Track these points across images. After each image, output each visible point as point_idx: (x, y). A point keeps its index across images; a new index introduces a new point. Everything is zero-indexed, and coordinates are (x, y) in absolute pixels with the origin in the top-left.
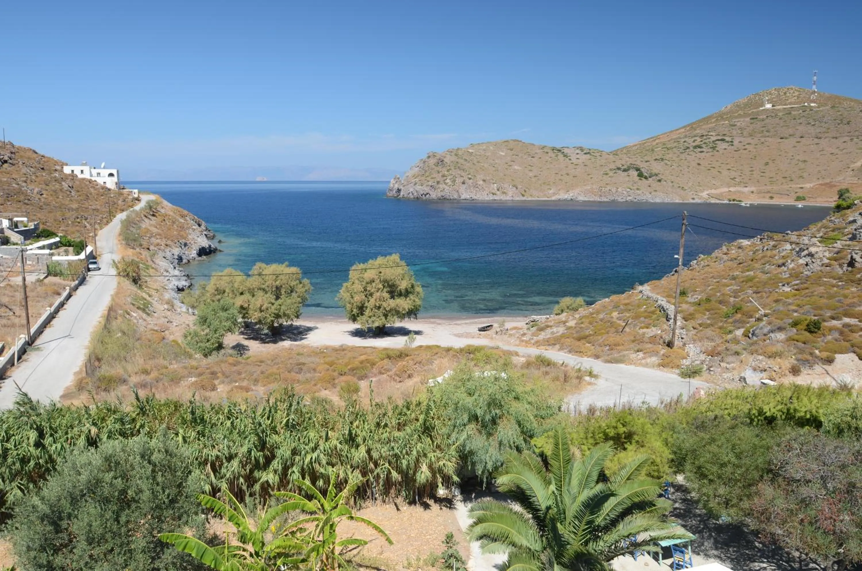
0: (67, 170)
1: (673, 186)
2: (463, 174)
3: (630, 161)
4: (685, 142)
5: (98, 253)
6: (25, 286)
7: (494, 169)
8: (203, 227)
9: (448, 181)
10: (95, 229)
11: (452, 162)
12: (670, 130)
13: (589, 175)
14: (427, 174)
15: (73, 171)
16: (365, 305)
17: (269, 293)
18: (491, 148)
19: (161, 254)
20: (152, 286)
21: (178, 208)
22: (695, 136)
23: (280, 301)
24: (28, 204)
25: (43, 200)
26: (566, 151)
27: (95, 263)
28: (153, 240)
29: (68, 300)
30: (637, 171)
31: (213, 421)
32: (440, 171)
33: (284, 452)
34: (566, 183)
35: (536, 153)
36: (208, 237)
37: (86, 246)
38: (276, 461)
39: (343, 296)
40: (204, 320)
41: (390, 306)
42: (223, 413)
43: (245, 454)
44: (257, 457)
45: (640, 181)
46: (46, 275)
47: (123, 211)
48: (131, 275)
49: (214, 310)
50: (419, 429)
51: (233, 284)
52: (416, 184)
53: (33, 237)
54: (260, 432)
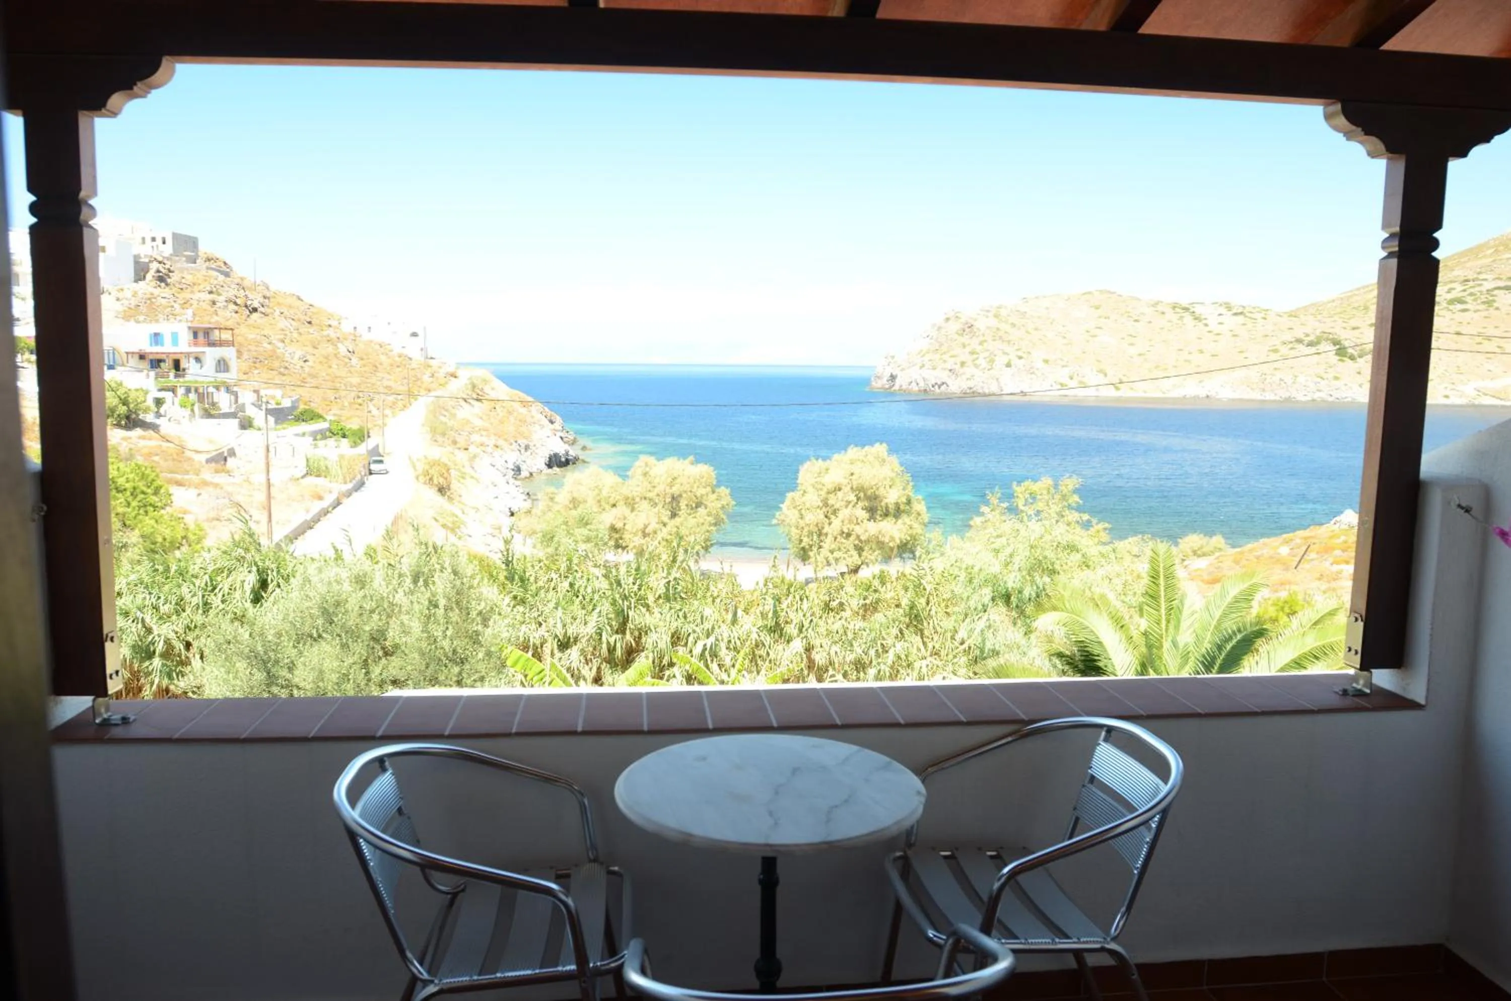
0: (347, 327)
2: (1008, 349)
3: (1323, 328)
5: (387, 451)
6: (269, 485)
7: (1065, 341)
8: (557, 426)
9: (980, 361)
10: (384, 416)
11: (988, 328)
13: (1241, 352)
14: (944, 349)
15: (355, 328)
16: (824, 531)
17: (660, 506)
18: (1060, 305)
19: (486, 459)
20: (469, 504)
21: (518, 393)
22: (1451, 282)
23: (677, 520)
24: (284, 375)
25: (307, 369)
26: (1198, 309)
27: (381, 462)
28: (476, 438)
29: (334, 508)
30: (1335, 344)
31: (540, 583)
32: (966, 343)
33: (657, 639)
34: (1199, 366)
35: (1142, 314)
36: (565, 439)
37: (369, 437)
38: (643, 654)
39: (786, 516)
40: (549, 538)
41: (867, 534)
42: (559, 570)
43: (591, 637)
44: (612, 644)
45: (1340, 363)
46: (305, 472)
47: (429, 391)
48: (435, 482)
49: (566, 523)
50: (902, 619)
51: (600, 490)
52: (923, 366)
53: (289, 420)
54: (617, 596)
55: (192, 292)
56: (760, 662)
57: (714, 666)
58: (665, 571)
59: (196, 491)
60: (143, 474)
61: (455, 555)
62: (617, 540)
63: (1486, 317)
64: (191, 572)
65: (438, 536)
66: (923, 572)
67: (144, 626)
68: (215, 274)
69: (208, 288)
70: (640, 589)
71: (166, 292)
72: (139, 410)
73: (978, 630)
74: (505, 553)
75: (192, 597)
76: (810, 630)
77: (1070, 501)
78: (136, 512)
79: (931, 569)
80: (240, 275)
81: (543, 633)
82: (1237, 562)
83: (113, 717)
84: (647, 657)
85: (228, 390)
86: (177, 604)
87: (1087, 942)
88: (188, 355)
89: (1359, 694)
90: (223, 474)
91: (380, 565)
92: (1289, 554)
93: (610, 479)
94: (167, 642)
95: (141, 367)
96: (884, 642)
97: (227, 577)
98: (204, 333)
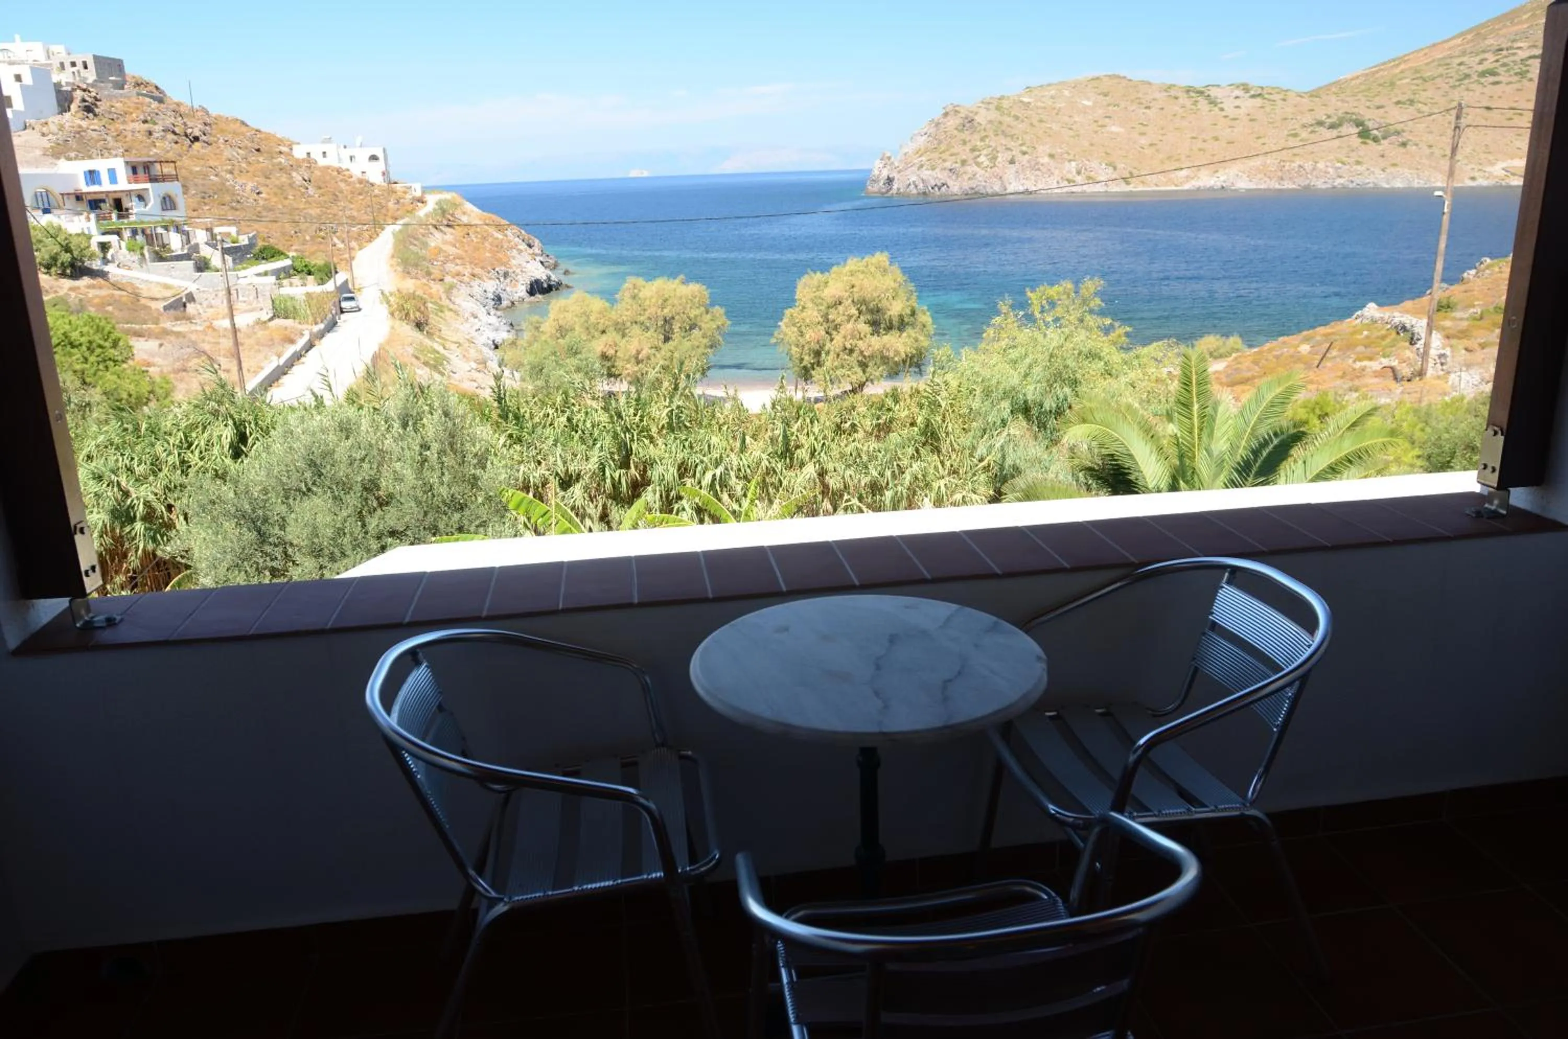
0: (299, 153)
1: (1432, 153)
2: (1012, 144)
3: (1346, 107)
4: (1461, 64)
5: (357, 287)
6: (235, 330)
7: (1071, 133)
8: (536, 250)
9: (982, 159)
10: (351, 249)
11: (990, 122)
12: (1432, 42)
13: (1258, 138)
14: (943, 147)
15: (309, 154)
16: (826, 348)
17: (652, 330)
18: (1066, 93)
19: (464, 290)
20: (450, 338)
21: (490, 215)
22: (1484, 52)
23: (671, 345)
24: (237, 210)
25: (261, 202)
26: (1213, 92)
27: (352, 299)
28: (450, 267)
29: (307, 351)
30: (1357, 126)
31: (537, 420)
32: (967, 139)
33: (665, 471)
34: (1213, 155)
35: (1154, 99)
36: (546, 264)
37: (336, 272)
38: (650, 488)
39: (786, 334)
40: (537, 370)
41: (870, 349)
42: (554, 404)
43: (594, 473)
44: (617, 479)
45: (1363, 146)
46: (271, 315)
47: (396, 219)
48: (412, 316)
49: (554, 353)
50: (917, 438)
51: (588, 317)
52: (922, 166)
53: (248, 259)
54: (619, 429)
55: (124, 122)
56: (771, 490)
57: (725, 497)
58: (668, 400)
59: (157, 342)
60: (98, 326)
61: (442, 396)
62: (609, 368)
63: (1518, 90)
64: (163, 429)
65: (422, 374)
66: (937, 387)
67: (120, 489)
68: (148, 100)
69: (142, 117)
70: (641, 420)
71: (95, 124)
72: (85, 256)
73: (998, 445)
74: (496, 390)
75: (168, 455)
76: (822, 454)
77: (1092, 305)
78: (95, 368)
79: (946, 383)
80: (176, 100)
81: (543, 472)
82: (1256, 363)
83: (96, 619)
84: (654, 492)
85: (178, 229)
86: (152, 464)
87: (1225, 810)
88: (129, 193)
89: (1494, 515)
90: (184, 322)
91: (365, 409)
92: (1310, 353)
93: (597, 304)
94: (147, 504)
95: (79, 209)
96: (900, 463)
97: (203, 433)
98: (144, 168)
